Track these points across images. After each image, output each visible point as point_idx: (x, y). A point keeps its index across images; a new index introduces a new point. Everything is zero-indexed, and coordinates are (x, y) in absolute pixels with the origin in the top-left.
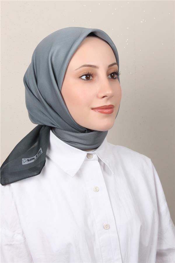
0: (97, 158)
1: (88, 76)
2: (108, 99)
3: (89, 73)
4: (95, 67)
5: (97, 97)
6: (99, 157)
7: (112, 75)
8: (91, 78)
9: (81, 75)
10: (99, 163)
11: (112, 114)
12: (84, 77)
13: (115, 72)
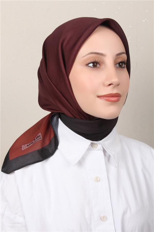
0: (102, 148)
1: (95, 64)
2: (114, 87)
3: (96, 61)
4: (102, 54)
5: (104, 85)
6: (104, 148)
7: (121, 64)
8: (98, 66)
9: (88, 63)
10: (103, 153)
11: (118, 102)
12: (91, 65)
13: (123, 61)
